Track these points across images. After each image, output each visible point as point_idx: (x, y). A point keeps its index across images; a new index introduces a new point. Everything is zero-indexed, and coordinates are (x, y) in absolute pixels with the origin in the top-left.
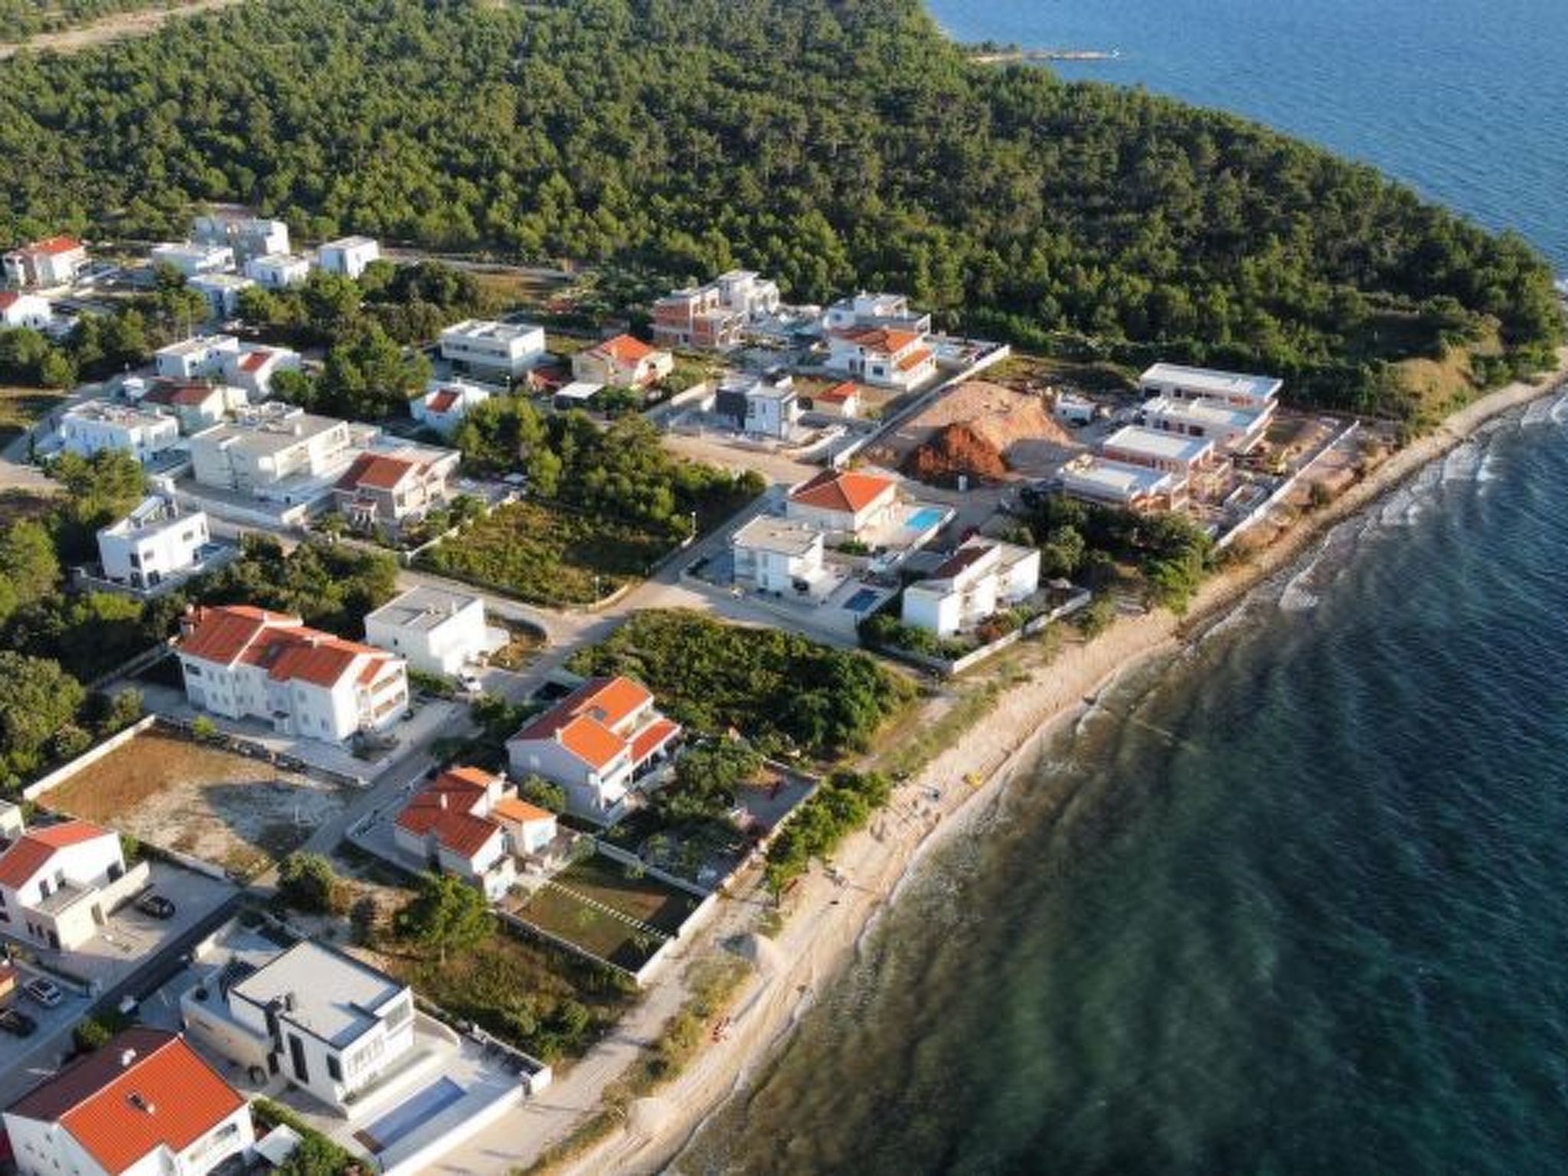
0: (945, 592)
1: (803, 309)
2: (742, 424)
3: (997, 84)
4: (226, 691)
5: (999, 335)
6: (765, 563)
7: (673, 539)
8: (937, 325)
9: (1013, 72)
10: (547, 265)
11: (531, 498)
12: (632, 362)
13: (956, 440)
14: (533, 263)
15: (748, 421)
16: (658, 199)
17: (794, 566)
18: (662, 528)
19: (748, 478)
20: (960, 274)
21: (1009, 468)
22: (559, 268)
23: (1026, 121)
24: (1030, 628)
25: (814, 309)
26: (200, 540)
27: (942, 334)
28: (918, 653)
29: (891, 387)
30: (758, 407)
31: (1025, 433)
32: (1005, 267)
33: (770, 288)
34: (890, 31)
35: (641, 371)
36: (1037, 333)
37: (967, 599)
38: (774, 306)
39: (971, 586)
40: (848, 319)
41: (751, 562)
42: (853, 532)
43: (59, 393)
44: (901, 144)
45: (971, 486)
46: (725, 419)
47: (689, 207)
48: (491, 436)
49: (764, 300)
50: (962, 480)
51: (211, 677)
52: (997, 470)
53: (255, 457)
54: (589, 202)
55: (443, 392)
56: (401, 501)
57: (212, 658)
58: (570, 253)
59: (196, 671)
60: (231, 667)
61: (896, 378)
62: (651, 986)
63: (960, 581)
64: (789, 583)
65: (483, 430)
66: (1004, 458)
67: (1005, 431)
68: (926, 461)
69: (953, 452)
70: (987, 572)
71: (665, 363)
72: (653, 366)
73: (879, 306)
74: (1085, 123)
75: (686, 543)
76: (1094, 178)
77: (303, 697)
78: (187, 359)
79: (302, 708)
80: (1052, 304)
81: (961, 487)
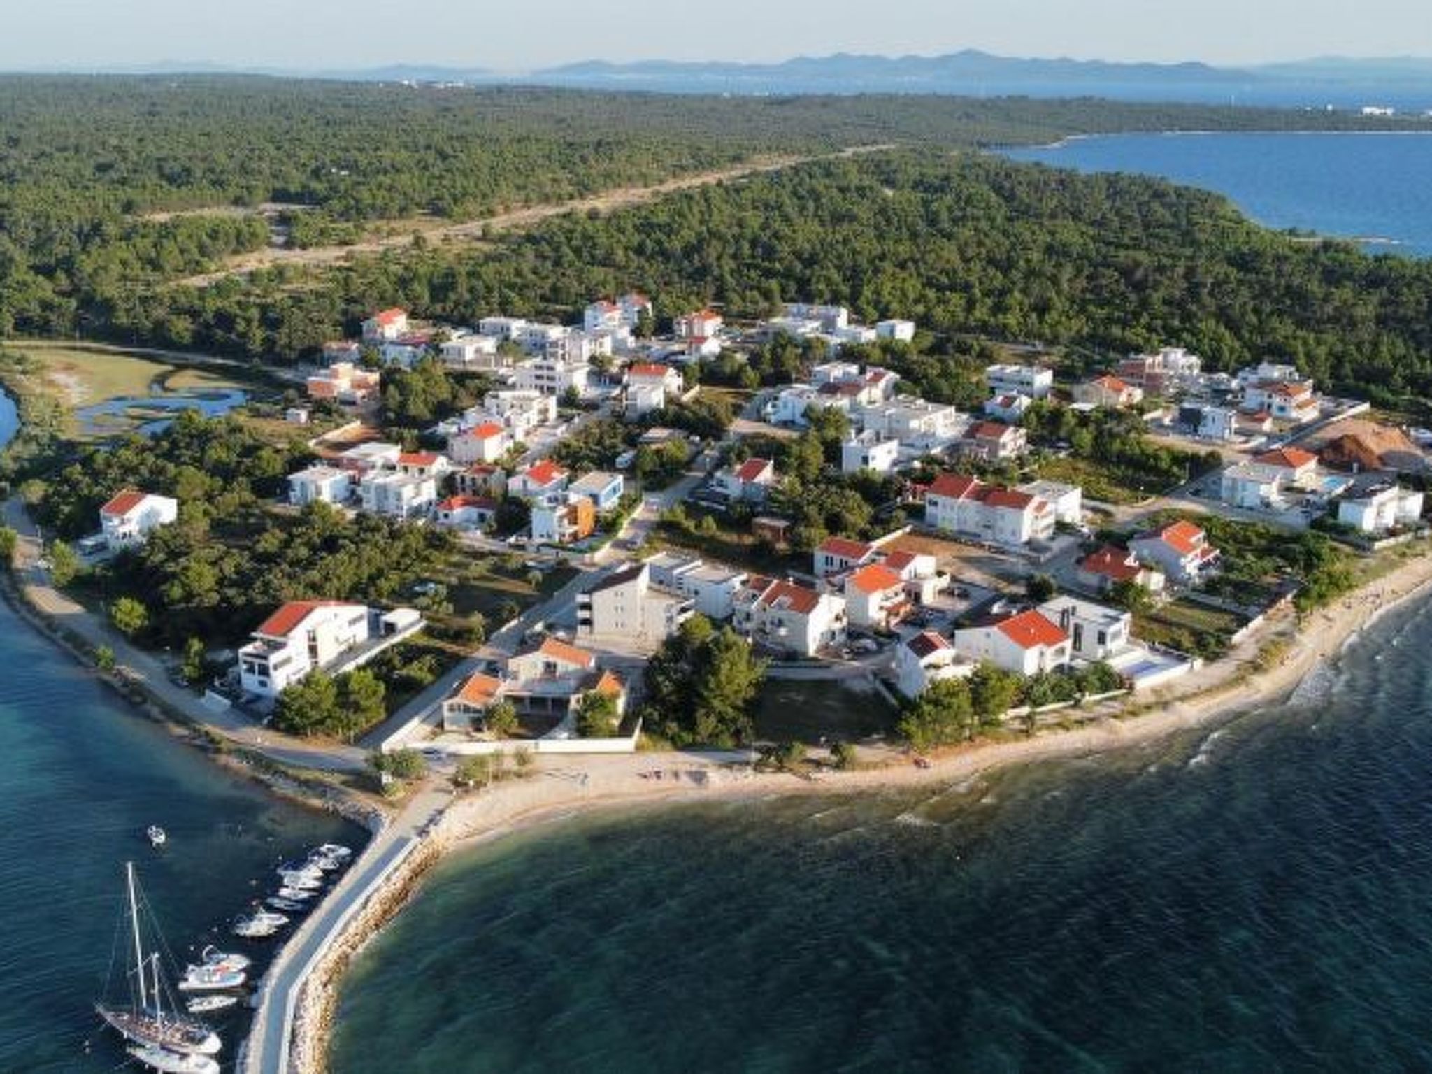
0: (1366, 505)
1: (1215, 376)
2: (1196, 431)
3: (1316, 252)
4: (949, 514)
5: (1361, 396)
6: (1244, 489)
7: (1173, 479)
8: (1316, 389)
9: (1326, 246)
10: (1025, 343)
11: (1074, 455)
12: (1119, 391)
13: (1348, 445)
14: (1015, 341)
15: (1200, 428)
16: (1091, 308)
17: (1264, 490)
18: (1167, 473)
19: (1212, 455)
20: (1327, 360)
21: (1385, 464)
22: (1034, 345)
23: (1349, 277)
24: (1419, 533)
25: (1224, 375)
26: (894, 455)
27: (1320, 394)
28: (1351, 537)
29: (1290, 420)
30: (1210, 418)
31: (1392, 447)
32: (1359, 357)
33: (1195, 360)
34: (1210, 216)
35: (1123, 398)
36: (1388, 396)
37: (1378, 514)
38: (1196, 371)
39: (1382, 504)
40: (1253, 378)
41: (1233, 488)
42: (1294, 481)
43: (749, 390)
44: (1257, 286)
45: (1362, 470)
46: (1184, 427)
47: (1116, 314)
48: (1044, 421)
49: (1190, 367)
50: (1355, 466)
51: (944, 506)
52: (1377, 464)
53: (908, 419)
54: (1042, 309)
55: (1006, 397)
56: (1004, 446)
57: (945, 494)
58: (1040, 336)
59: (935, 504)
60: (961, 500)
61: (1294, 414)
62: (1241, 644)
63: (1377, 500)
64: (1258, 502)
65: (1040, 416)
66: (1380, 458)
67: (1378, 445)
68: (1329, 455)
69: (1346, 452)
70: (1391, 499)
71: (1138, 395)
72: (1130, 395)
73: (1276, 372)
74: (1396, 280)
75: (1182, 482)
76: (1411, 313)
77: (1003, 517)
78: (832, 375)
79: (1000, 523)
80: (1398, 380)
81: (1355, 470)
